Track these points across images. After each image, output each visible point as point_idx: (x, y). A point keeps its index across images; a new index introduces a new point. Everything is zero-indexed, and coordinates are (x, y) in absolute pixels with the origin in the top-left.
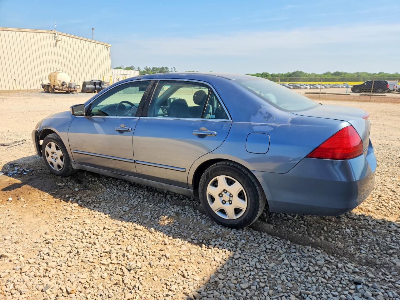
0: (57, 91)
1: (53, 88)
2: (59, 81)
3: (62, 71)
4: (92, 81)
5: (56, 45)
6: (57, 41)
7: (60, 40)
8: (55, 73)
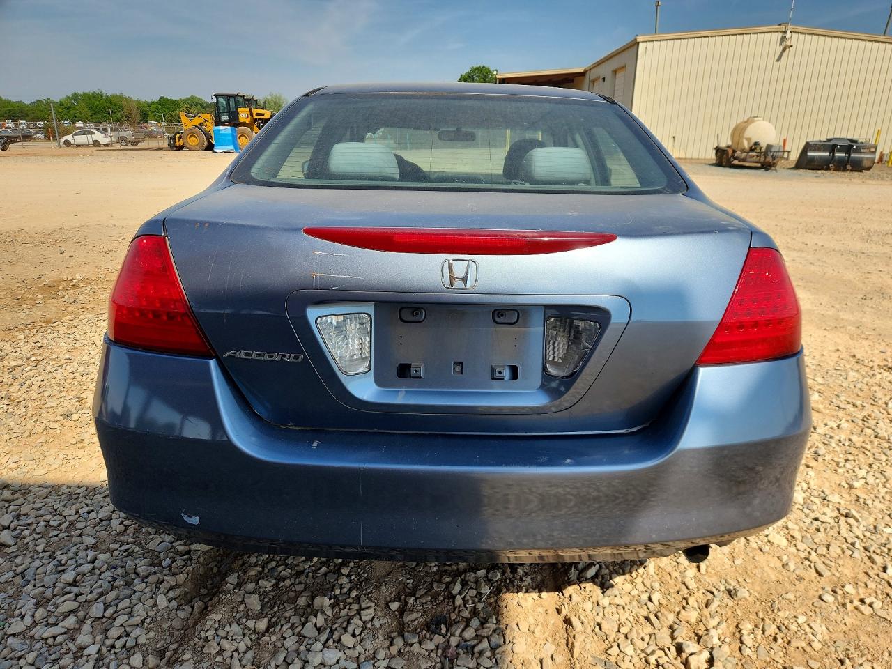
0: (736, 162)
1: (730, 155)
2: (749, 140)
3: (762, 119)
4: (829, 140)
5: (779, 59)
6: (784, 50)
7: (791, 46)
8: (745, 122)
